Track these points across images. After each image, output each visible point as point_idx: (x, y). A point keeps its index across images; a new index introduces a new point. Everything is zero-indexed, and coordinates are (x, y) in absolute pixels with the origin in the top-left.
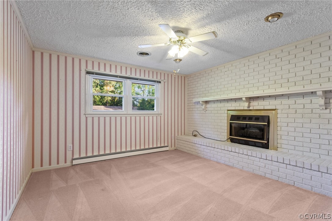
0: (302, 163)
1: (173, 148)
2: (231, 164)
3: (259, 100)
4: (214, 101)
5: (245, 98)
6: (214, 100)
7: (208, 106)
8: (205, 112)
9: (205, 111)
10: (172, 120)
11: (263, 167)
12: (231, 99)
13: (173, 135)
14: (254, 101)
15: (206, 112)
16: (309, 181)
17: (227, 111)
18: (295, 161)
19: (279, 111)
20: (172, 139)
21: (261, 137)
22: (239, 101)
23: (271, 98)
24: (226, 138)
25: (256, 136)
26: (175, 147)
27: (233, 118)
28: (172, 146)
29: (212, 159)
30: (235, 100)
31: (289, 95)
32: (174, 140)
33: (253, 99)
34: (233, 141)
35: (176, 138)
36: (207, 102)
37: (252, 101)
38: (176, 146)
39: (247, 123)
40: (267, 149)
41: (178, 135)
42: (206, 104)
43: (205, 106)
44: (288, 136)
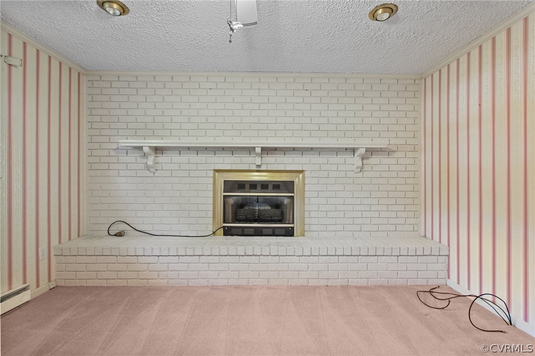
0: (359, 249)
1: (45, 286)
2: (243, 282)
3: (277, 154)
4: (180, 150)
5: (260, 148)
6: (180, 147)
7: (163, 159)
8: (152, 175)
9: (154, 170)
10: (41, 198)
11: (305, 270)
12: (223, 149)
13: (43, 247)
14: (269, 156)
15: (157, 174)
16: (366, 272)
17: (212, 172)
18: (350, 248)
19: (307, 174)
20: (41, 258)
21: (280, 218)
22: (241, 154)
23: (295, 152)
24: (210, 229)
25: (271, 217)
26: (49, 280)
27: (230, 186)
28: (41, 283)
29: (192, 283)
30: (233, 150)
31: (319, 150)
32: (46, 260)
33: (266, 152)
34: (228, 232)
35: (52, 253)
36: (157, 150)
37: (264, 154)
38: (53, 277)
39: (258, 196)
40: (291, 236)
41: (60, 242)
42: (156, 153)
43: (154, 160)
44: (319, 212)
